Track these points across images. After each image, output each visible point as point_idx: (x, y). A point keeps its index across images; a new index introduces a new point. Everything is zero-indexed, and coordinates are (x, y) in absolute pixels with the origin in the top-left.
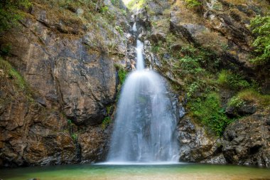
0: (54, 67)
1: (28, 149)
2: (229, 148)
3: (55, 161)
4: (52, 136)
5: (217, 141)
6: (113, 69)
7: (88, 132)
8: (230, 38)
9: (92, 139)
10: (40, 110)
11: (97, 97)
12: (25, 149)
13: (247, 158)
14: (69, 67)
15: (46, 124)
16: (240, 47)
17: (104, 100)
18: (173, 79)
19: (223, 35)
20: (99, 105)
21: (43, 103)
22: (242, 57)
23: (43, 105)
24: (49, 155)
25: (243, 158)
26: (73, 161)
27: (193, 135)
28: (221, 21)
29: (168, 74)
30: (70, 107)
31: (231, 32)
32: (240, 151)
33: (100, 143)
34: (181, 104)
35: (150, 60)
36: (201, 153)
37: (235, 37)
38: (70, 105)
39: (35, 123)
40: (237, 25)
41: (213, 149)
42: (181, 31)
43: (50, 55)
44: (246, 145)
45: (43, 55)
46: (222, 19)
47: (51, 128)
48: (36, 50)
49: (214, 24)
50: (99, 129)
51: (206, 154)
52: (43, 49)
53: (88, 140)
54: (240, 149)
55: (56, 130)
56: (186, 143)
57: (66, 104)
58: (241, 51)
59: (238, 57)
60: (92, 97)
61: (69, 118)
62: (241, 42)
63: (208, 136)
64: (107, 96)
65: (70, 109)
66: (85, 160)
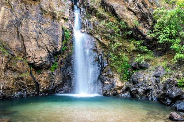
0: (19, 26)
1: (5, 88)
2: (134, 89)
3: (23, 95)
4: (20, 78)
5: (126, 84)
6: (61, 30)
7: (42, 74)
8: (139, 17)
9: (46, 79)
10: (11, 59)
11: (49, 49)
12: (3, 88)
13: (143, 96)
14: (31, 27)
15: (15, 69)
16: (144, 25)
17: (54, 51)
18: (100, 40)
19: (135, 14)
20: (50, 55)
21: (12, 53)
22: (145, 31)
23: (11, 55)
24: (18, 91)
25: (141, 96)
26: (34, 94)
27: (112, 79)
28: (135, 5)
29: (97, 36)
31: (141, 14)
32: (140, 92)
33: (51, 81)
34: (105, 58)
36: (116, 91)
37: (142, 17)
38: (31, 55)
39: (8, 68)
40: (145, 10)
41: (124, 88)
42: (109, 7)
43: (16, 17)
44: (144, 88)
45: (11, 16)
46: (136, 4)
47: (19, 72)
48: (7, 12)
49: (130, 5)
50: (49, 72)
51: (119, 91)
52: (12, 12)
53: (43, 80)
54: (140, 90)
55: (21, 73)
56: (107, 84)
57: (28, 54)
58: (145, 27)
59: (143, 31)
60: (46, 49)
61: (29, 64)
62: (145, 21)
63: (121, 80)
64: (56, 49)
65: (30, 58)
66: (42, 93)
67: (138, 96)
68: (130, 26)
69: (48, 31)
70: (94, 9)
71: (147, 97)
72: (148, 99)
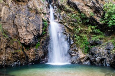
0: (15, 19)
1: (6, 60)
2: (93, 59)
3: (18, 64)
4: (16, 53)
5: (87, 55)
6: (41, 20)
7: (30, 50)
8: (94, 10)
9: (33, 53)
10: (9, 40)
11: (34, 34)
12: (5, 59)
13: (99, 63)
14: (22, 19)
15: (12, 47)
16: (97, 15)
17: (37, 35)
18: (68, 26)
19: (91, 8)
20: (35, 37)
21: (10, 37)
22: (98, 19)
23: (10, 38)
24: (15, 62)
26: (25, 63)
27: (77, 52)
28: (91, 2)
29: (66, 24)
30: (22, 39)
31: (95, 8)
32: (97, 60)
33: (36, 55)
34: (71, 38)
35: (57, 16)
36: (80, 60)
37: (96, 10)
38: (22, 37)
39: (8, 47)
40: (98, 5)
41: (86, 58)
42: (73, 4)
43: (12, 13)
44: (99, 58)
45: (9, 13)
46: (91, 1)
47: (15, 49)
48: (6, 10)
49: (87, 3)
50: (35, 48)
51: (82, 60)
52: (9, 10)
53: (31, 54)
54: (97, 59)
55: (17, 50)
56: (74, 56)
57: (20, 37)
58: (98, 16)
59: (97, 19)
60: (32, 34)
61: (22, 43)
62: (98, 12)
63: (83, 52)
64: (38, 33)
65: (22, 40)
66: (30, 63)
67: (96, 63)
68: (88, 16)
69: (33, 22)
70: (63, 6)
71: (102, 64)
72: (103, 65)
